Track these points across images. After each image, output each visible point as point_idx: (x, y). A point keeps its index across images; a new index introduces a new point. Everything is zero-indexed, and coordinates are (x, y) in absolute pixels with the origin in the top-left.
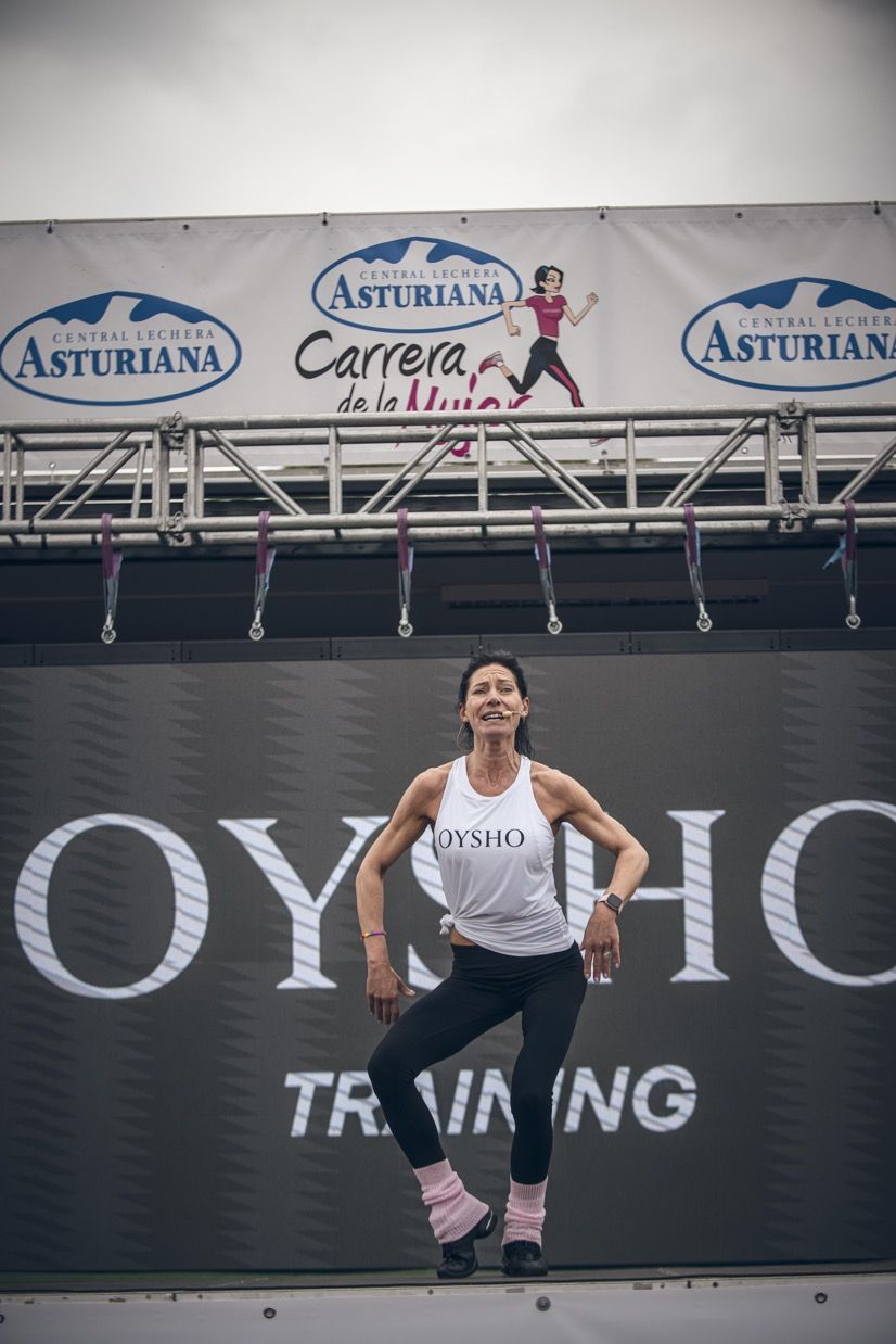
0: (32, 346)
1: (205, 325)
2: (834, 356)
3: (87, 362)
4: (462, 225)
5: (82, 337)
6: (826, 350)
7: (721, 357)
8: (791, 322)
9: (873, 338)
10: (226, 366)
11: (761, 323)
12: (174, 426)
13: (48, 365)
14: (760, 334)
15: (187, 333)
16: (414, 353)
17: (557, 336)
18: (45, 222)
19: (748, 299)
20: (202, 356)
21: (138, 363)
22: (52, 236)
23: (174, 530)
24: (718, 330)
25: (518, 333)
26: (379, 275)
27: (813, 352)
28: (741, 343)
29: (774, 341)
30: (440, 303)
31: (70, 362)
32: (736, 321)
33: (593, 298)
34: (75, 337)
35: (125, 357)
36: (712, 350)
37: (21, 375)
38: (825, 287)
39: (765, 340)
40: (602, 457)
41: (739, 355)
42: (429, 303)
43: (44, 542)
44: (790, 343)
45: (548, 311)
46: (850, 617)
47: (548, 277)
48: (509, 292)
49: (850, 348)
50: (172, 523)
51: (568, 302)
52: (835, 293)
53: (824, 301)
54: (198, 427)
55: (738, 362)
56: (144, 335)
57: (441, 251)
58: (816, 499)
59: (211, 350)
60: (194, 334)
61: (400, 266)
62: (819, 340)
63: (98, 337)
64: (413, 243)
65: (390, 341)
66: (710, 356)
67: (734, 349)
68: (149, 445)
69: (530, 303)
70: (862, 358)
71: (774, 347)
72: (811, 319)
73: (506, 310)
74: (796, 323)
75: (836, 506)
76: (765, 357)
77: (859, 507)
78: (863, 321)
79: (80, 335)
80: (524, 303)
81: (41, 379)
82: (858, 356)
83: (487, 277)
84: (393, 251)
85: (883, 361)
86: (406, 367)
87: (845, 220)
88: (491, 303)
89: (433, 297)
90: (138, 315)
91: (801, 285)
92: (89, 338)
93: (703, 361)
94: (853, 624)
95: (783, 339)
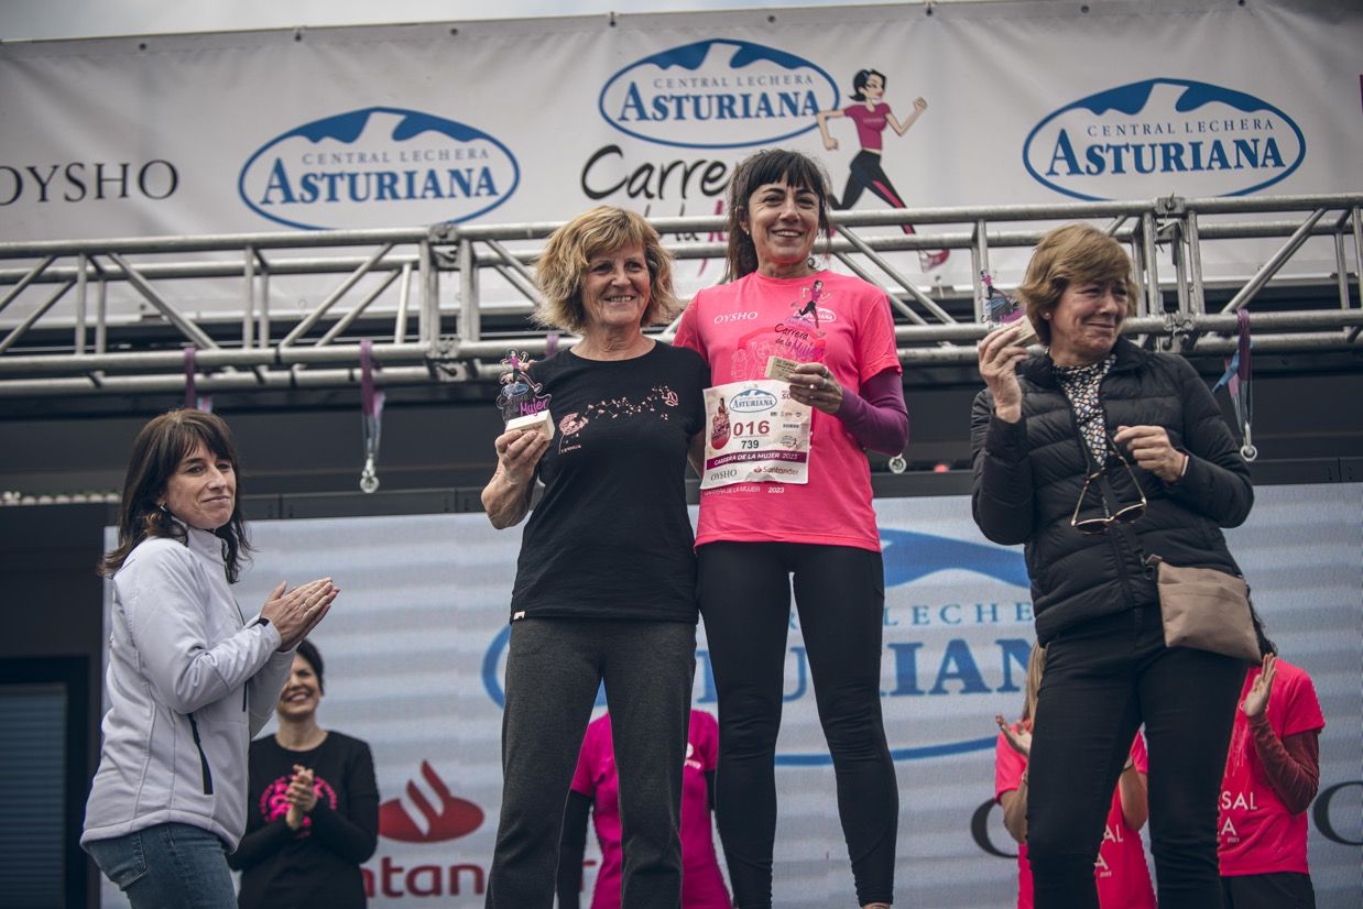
0: (279, 169)
1: (478, 144)
2: (1197, 166)
3: (342, 187)
4: (769, 24)
5: (337, 158)
6: (1187, 159)
7: (1068, 170)
8: (1146, 130)
9: (1241, 144)
10: (502, 189)
11: (1113, 130)
12: (445, 236)
13: (297, 189)
14: (1113, 143)
15: (458, 154)
16: (717, 171)
17: (880, 147)
18: (292, 29)
19: (1097, 103)
20: (475, 179)
21: (401, 188)
22: (301, 45)
23: (446, 356)
24: (1063, 139)
25: (836, 147)
26: (676, 83)
27: (1172, 162)
28: (1091, 154)
29: (1128, 150)
30: (747, 114)
31: (323, 186)
32: (1086, 129)
33: (921, 104)
34: (329, 158)
35: (387, 180)
36: (1057, 163)
37: (266, 201)
38: (1185, 88)
39: (1117, 150)
40: (935, 284)
41: (1088, 167)
42: (733, 115)
43: (293, 379)
44: (1146, 153)
45: (867, 121)
46: (1244, 448)
47: (869, 82)
48: (825, 100)
49: (1215, 156)
50: (444, 349)
51: (893, 111)
52: (1195, 95)
53: (1184, 105)
54: (474, 237)
55: (1087, 176)
56: (409, 156)
57: (747, 54)
58: (1203, 308)
59: (486, 173)
60: (465, 154)
61: (699, 73)
62: (1179, 149)
63: (355, 158)
64: (714, 47)
65: (690, 157)
66: (1055, 169)
67: (1082, 162)
68: (415, 266)
69: (849, 112)
70: (1229, 167)
71: (1128, 159)
72: (1169, 126)
73: (822, 122)
74: (1152, 130)
75: (1225, 316)
76: (1118, 169)
77: (1254, 316)
78: (1229, 125)
79: (334, 156)
80: (842, 113)
81: (290, 205)
82: (1225, 165)
83: (797, 83)
84: (690, 56)
85: (1255, 170)
86: (709, 187)
87: (1203, 12)
88: (804, 114)
89: (738, 108)
90: (401, 134)
91: (1157, 88)
92: (345, 159)
93: (1048, 174)
94: (1248, 457)
95: (1138, 149)
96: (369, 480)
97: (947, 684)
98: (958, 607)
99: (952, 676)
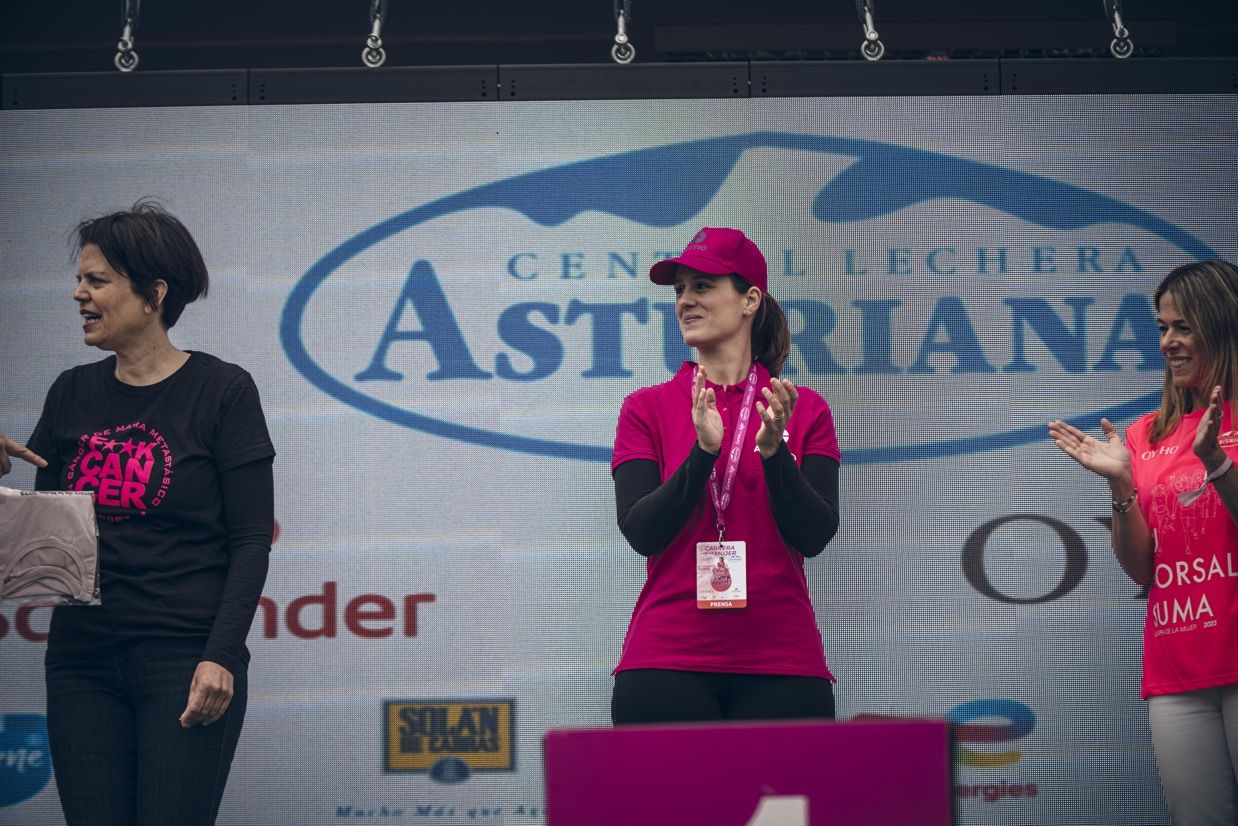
96: (127, 55)
97: (933, 359)
98: (952, 251)
99: (941, 348)
